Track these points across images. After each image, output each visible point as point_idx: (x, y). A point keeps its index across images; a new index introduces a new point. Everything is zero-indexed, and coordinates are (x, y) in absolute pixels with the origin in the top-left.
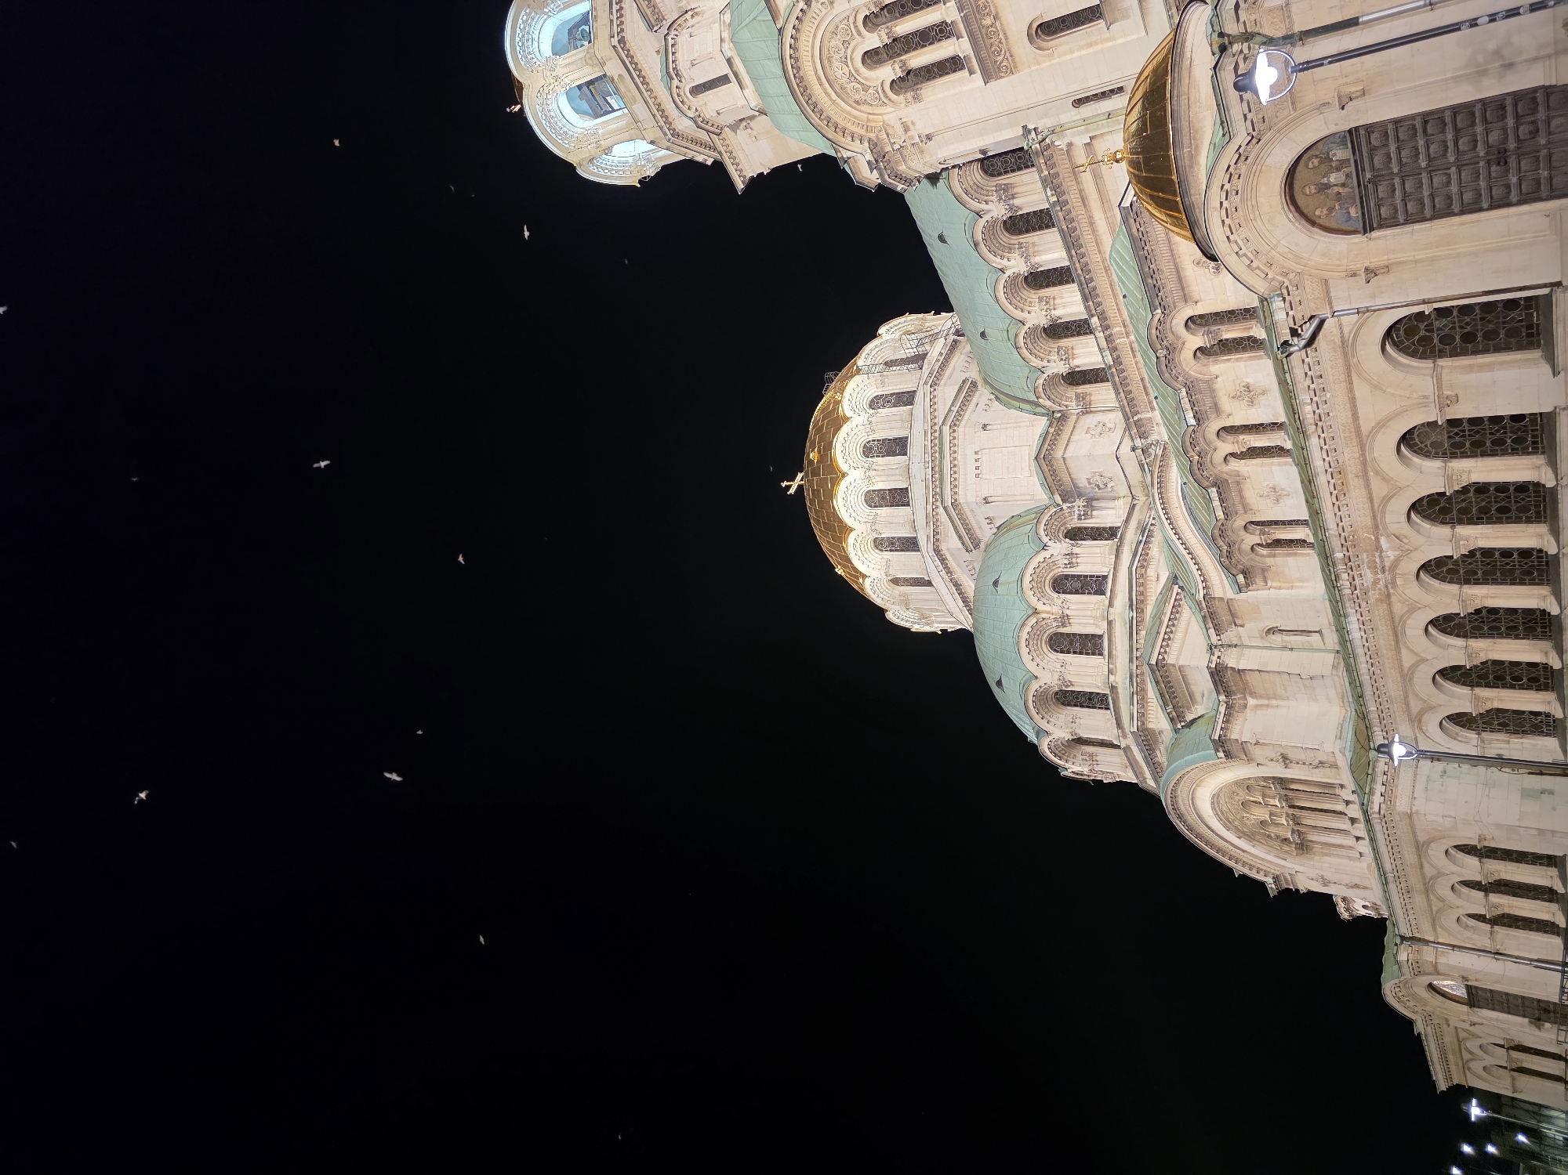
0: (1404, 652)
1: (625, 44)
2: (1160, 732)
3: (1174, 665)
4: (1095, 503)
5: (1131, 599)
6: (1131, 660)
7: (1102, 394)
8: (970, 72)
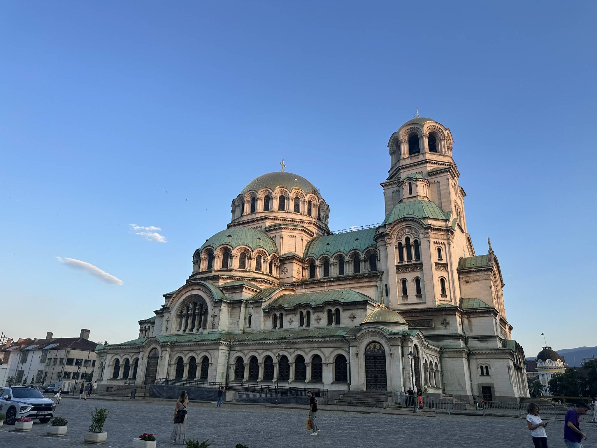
0: (262, 351)
1: (426, 163)
2: (218, 282)
3: (242, 290)
4: (278, 268)
5: (256, 278)
6: (239, 277)
7: (307, 273)
8: (399, 263)
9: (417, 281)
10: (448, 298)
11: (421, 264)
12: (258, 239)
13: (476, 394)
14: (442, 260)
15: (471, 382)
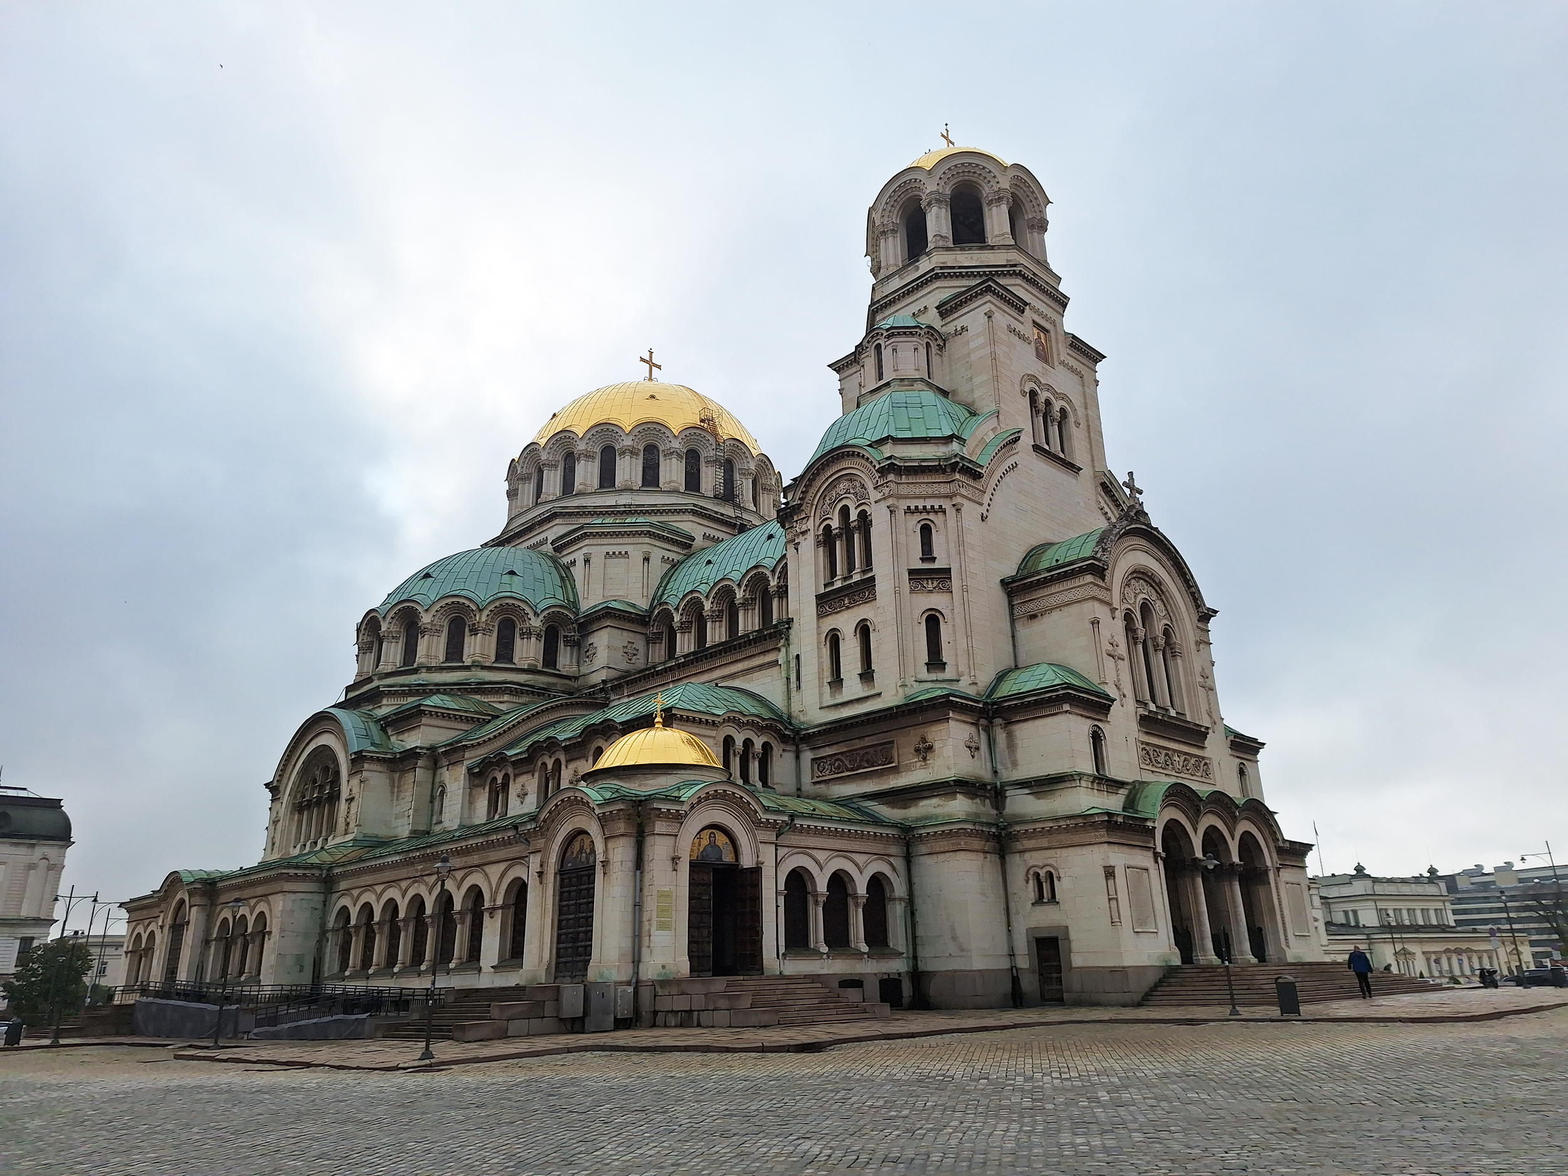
1: (935, 278)
2: (379, 708)
3: (420, 722)
4: (576, 648)
5: (488, 683)
7: (658, 653)
8: (826, 586)
9: (864, 630)
10: (949, 673)
11: (873, 579)
12: (507, 577)
13: (1023, 963)
14: (934, 559)
15: (1009, 926)
